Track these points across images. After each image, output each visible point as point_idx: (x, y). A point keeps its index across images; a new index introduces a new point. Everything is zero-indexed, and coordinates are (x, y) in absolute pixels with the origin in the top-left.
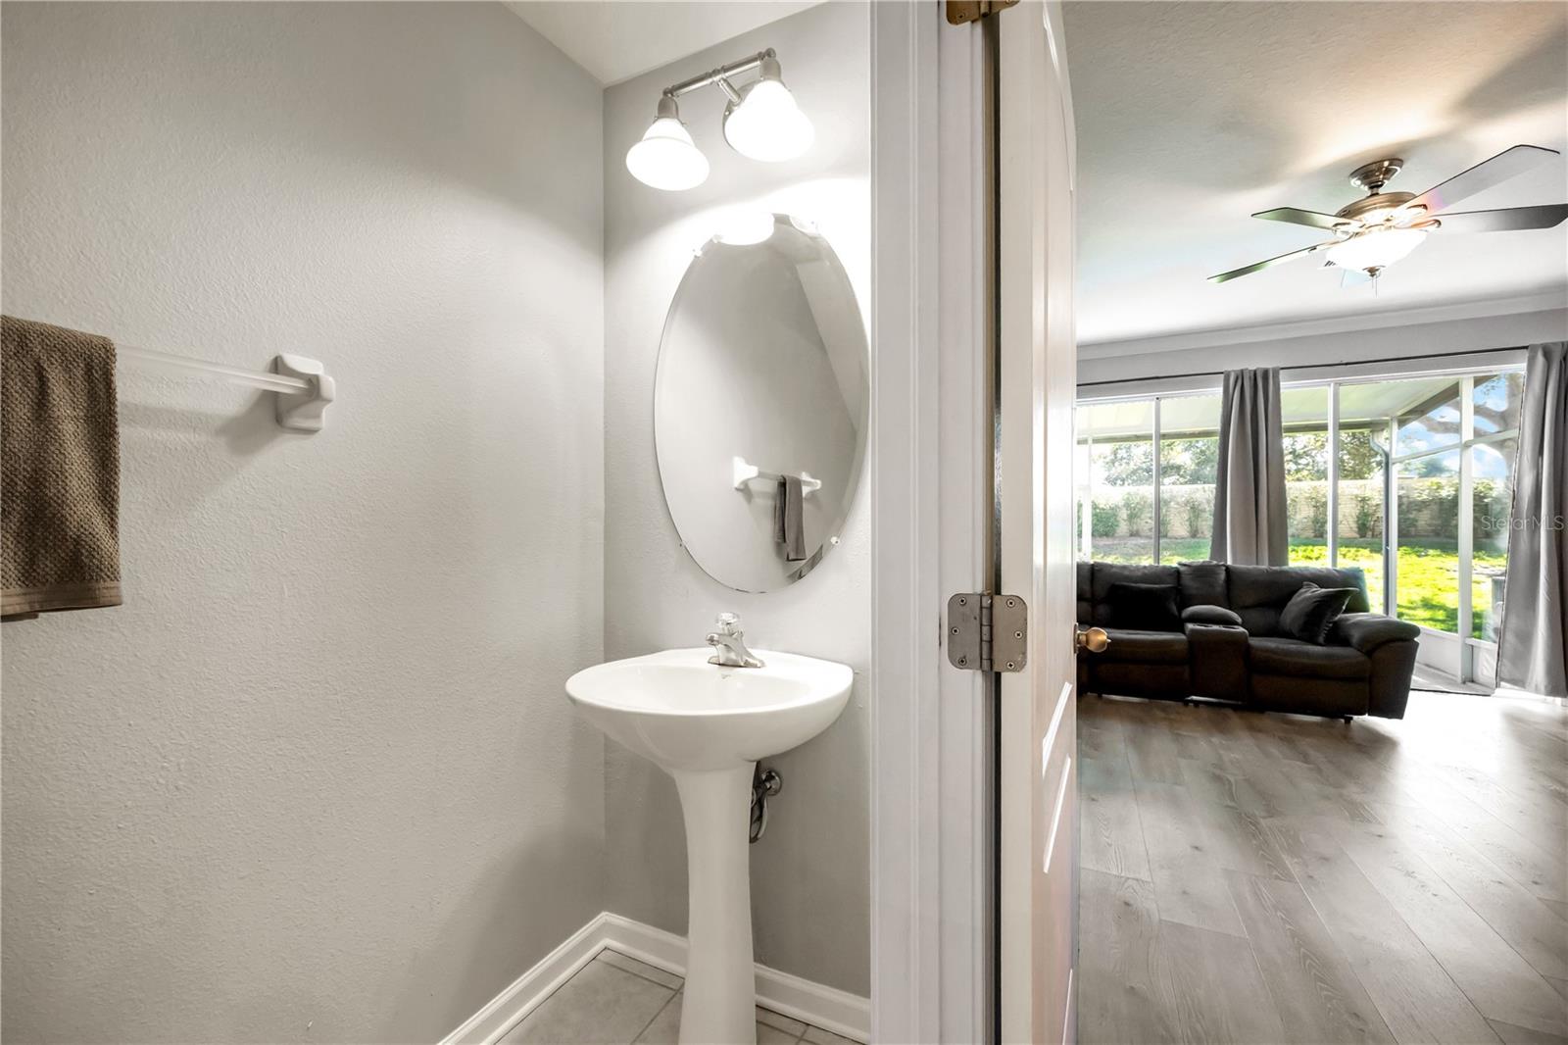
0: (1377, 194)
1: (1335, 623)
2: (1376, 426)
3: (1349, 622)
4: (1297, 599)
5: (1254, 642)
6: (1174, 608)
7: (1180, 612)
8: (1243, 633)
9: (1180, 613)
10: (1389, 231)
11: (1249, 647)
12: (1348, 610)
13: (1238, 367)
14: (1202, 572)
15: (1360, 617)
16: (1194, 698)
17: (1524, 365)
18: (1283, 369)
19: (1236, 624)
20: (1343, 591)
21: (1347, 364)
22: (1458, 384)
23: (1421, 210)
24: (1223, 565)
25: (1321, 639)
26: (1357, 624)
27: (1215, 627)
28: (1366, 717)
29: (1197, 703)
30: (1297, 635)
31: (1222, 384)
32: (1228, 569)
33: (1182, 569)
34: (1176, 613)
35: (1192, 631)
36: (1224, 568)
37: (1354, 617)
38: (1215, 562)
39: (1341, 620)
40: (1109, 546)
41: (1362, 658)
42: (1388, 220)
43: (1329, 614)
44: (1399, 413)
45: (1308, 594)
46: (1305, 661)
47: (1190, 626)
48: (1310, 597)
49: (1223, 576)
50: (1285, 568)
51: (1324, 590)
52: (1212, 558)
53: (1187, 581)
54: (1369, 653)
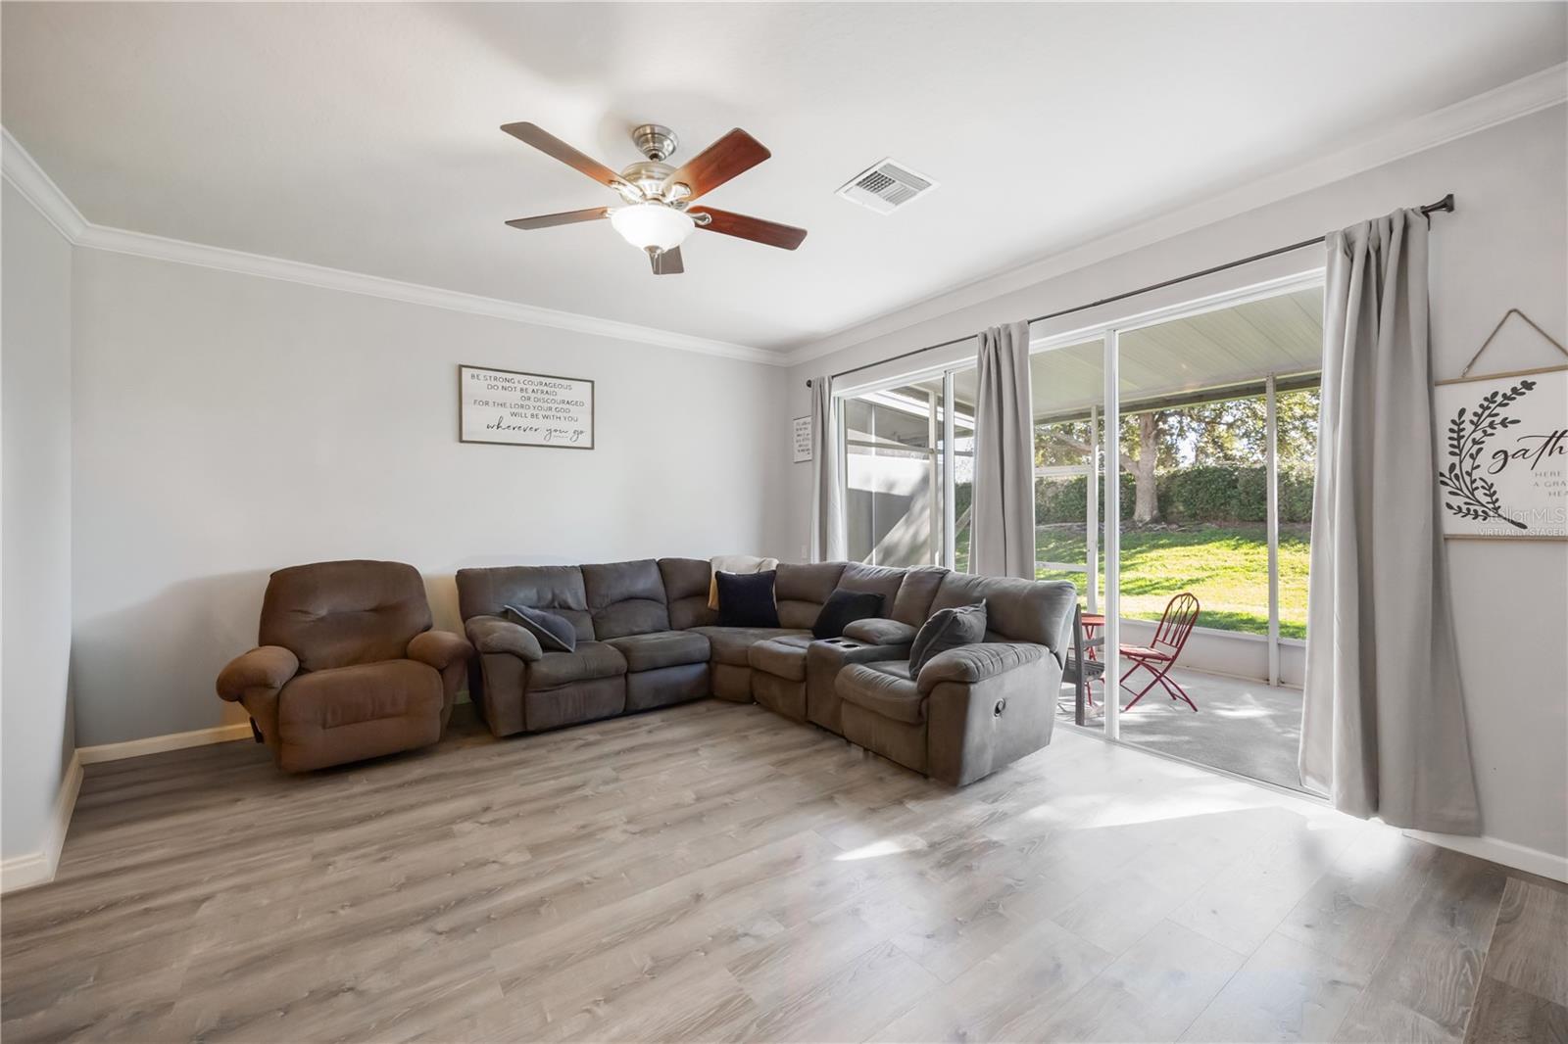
11: (839, 670)
18: (1031, 321)
32: (943, 575)
33: (907, 574)
36: (939, 576)
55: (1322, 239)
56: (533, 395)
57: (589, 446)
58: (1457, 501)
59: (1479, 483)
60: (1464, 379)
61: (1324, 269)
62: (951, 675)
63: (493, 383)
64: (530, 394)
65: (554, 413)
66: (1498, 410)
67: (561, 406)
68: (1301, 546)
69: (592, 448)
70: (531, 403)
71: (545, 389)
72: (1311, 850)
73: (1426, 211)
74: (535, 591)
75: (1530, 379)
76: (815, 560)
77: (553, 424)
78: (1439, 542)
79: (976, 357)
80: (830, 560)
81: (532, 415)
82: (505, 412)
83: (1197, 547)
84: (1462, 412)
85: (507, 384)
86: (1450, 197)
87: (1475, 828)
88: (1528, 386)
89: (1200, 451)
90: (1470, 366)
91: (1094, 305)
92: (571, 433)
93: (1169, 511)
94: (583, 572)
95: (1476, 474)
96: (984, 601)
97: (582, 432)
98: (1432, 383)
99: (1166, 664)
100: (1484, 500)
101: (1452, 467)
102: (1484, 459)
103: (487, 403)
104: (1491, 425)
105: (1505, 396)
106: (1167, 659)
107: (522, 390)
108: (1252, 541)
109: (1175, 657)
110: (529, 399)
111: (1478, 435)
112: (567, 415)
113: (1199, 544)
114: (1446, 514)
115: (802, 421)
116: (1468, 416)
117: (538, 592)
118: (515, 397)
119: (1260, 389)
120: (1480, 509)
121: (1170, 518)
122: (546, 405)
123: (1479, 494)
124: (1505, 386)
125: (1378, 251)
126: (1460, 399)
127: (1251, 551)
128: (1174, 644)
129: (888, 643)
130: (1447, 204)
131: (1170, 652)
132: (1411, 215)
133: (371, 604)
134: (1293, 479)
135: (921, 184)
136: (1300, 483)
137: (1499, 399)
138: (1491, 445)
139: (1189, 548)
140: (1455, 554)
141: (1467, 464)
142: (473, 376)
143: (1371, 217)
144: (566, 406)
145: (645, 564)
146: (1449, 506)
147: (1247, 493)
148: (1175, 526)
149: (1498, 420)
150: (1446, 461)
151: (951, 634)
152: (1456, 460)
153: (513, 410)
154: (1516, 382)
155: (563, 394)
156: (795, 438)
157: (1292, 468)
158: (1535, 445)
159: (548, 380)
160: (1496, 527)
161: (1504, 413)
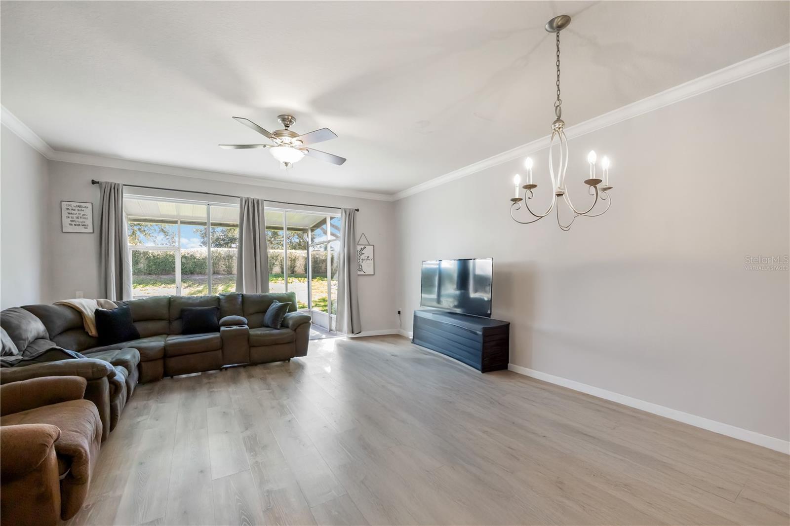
0: (287, 130)
1: (284, 318)
2: (304, 231)
3: (289, 317)
4: (271, 308)
5: (253, 332)
6: (216, 319)
7: (219, 321)
8: (247, 328)
9: (219, 323)
10: (291, 148)
11: (249, 335)
12: (289, 311)
13: (247, 196)
14: (231, 298)
15: (293, 314)
16: (225, 366)
17: (340, 215)
18: (265, 200)
19: (245, 324)
20: (288, 303)
21: (289, 203)
22: (326, 218)
23: (301, 143)
24: (241, 294)
25: (279, 327)
26: (292, 318)
27: (235, 327)
28: (295, 358)
29: (226, 369)
30: (270, 326)
31: (239, 202)
32: (243, 295)
33: (221, 297)
34: (217, 322)
35: (223, 331)
36: (241, 295)
37: (290, 315)
38: (237, 293)
39: (286, 317)
40: (202, 279)
41: (293, 333)
42: (291, 143)
43: (281, 314)
44: (311, 226)
45: (274, 306)
46: (272, 338)
47: (222, 328)
48: (275, 308)
49: (240, 299)
50: (267, 294)
51: (281, 304)
52: (236, 290)
53: (223, 303)
54: (295, 330)
55: (340, 208)
58: (358, 268)
59: (360, 265)
60: (359, 244)
73: (355, 210)
86: (358, 209)
90: (360, 242)
91: (285, 203)
95: (360, 263)
98: (356, 244)
100: (361, 268)
102: (361, 260)
104: (361, 254)
105: (363, 249)
111: (360, 256)
114: (358, 270)
115: (74, 204)
116: (359, 252)
120: (360, 270)
124: (363, 247)
125: (350, 215)
126: (359, 248)
132: (353, 210)
138: (362, 258)
140: (359, 278)
141: (359, 261)
154: (364, 246)
156: (66, 215)
158: (366, 258)
160: (362, 273)
161: (363, 252)
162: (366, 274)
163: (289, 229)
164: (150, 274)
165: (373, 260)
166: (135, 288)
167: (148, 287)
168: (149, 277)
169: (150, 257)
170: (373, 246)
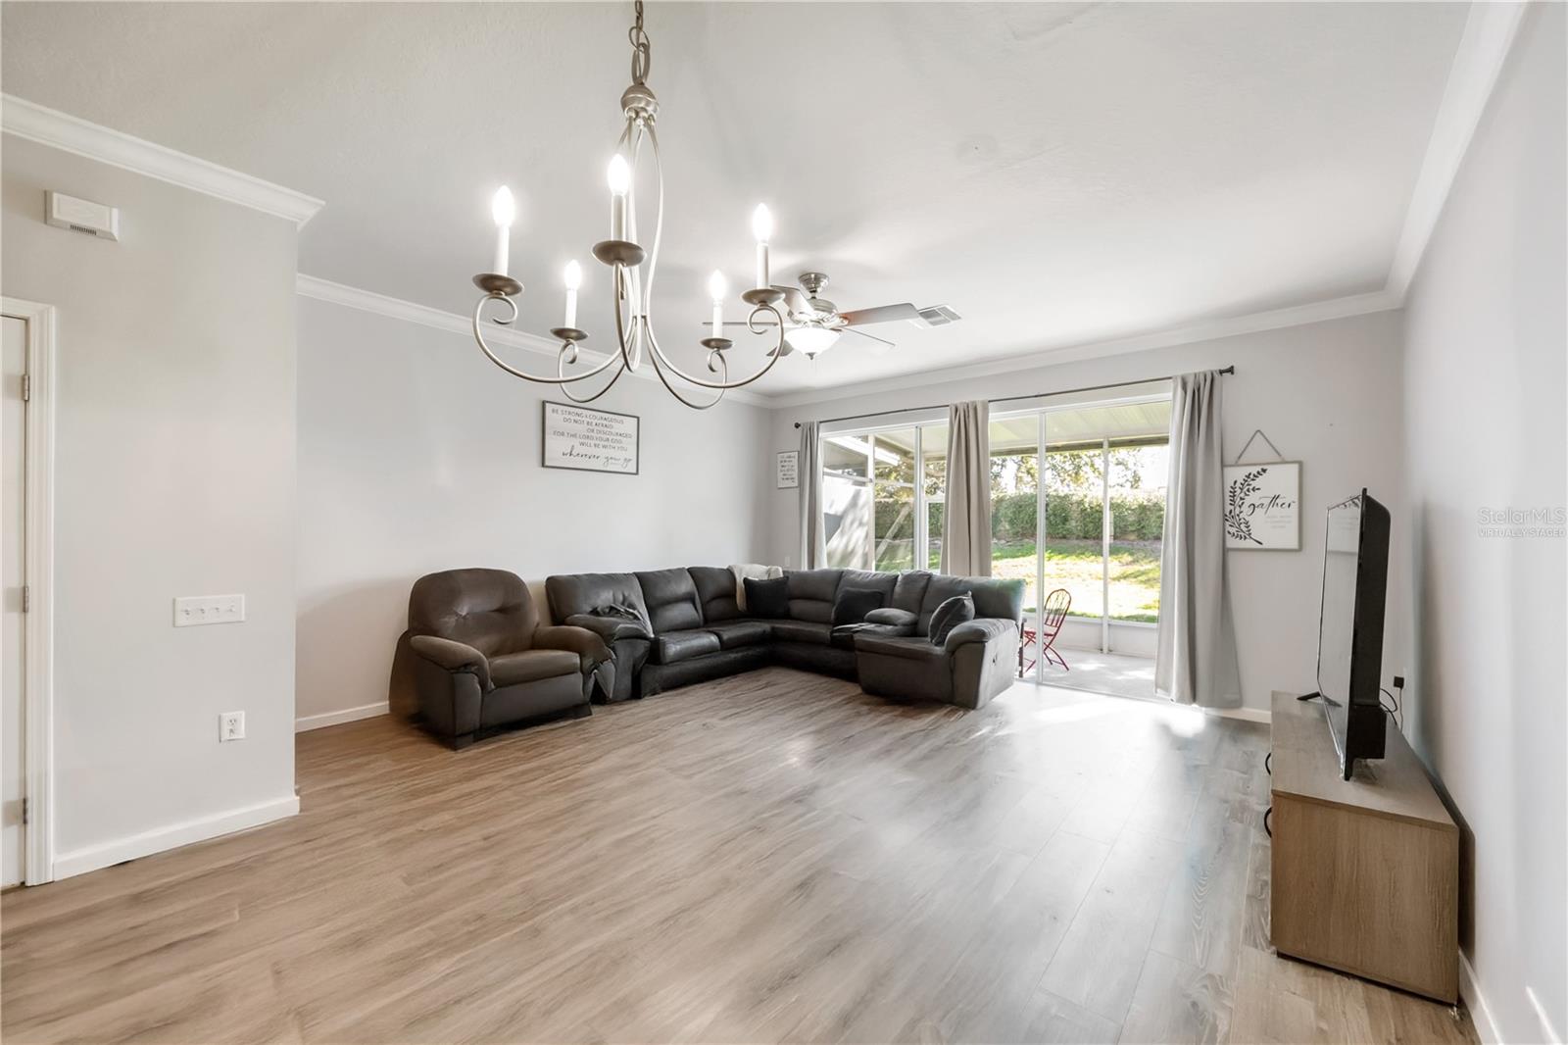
13: (962, 400)
14: (908, 580)
18: (990, 401)
31: (950, 414)
32: (930, 577)
36: (927, 577)
49: (922, 583)
55: (1170, 378)
56: (596, 428)
57: (635, 471)
58: (1233, 530)
59: (1242, 521)
60: (1236, 465)
61: (1171, 394)
62: (972, 638)
63: (567, 417)
64: (594, 427)
65: (610, 443)
66: (1251, 482)
67: (615, 438)
68: (1093, 557)
69: (637, 473)
70: (594, 435)
71: (605, 422)
72: (1165, 729)
73: (1221, 372)
74: (611, 594)
75: (1265, 467)
76: (805, 568)
77: (610, 453)
78: (1225, 551)
79: (948, 419)
80: (817, 569)
81: (595, 445)
82: (576, 442)
83: (1021, 559)
84: (1235, 482)
85: (577, 418)
86: (1232, 367)
87: (1237, 704)
88: (1264, 471)
89: (1019, 480)
90: (1239, 457)
91: (1036, 396)
92: (622, 461)
93: (998, 529)
94: (638, 578)
95: (1241, 516)
96: (970, 593)
97: (630, 460)
98: (1223, 465)
99: (1050, 638)
100: (1245, 529)
101: (1231, 512)
102: (1245, 508)
103: (563, 434)
104: (1248, 490)
105: (1254, 476)
106: (1051, 635)
107: (588, 423)
108: (1060, 554)
109: (1056, 634)
110: (593, 431)
111: (1242, 495)
112: (620, 445)
113: (1024, 556)
114: (1228, 536)
115: (786, 455)
116: (1238, 485)
117: (614, 595)
118: (581, 429)
119: (1099, 445)
120: (1243, 534)
121: (999, 534)
122: (605, 437)
123: (1242, 526)
124: (1254, 470)
125: (1199, 390)
126: (1236, 475)
127: (1061, 562)
128: (1054, 624)
129: (904, 625)
130: (1231, 370)
131: (1052, 630)
132: (1215, 374)
133: (496, 605)
134: (1087, 505)
135: (954, 317)
136: (1091, 508)
137: (1252, 476)
138: (1248, 501)
139: (1016, 559)
140: (1232, 558)
141: (1237, 511)
142: (553, 411)
143: (1197, 371)
144: (619, 438)
145: (681, 570)
146: (1229, 533)
147: (1055, 515)
148: (1003, 542)
149: (1251, 487)
150: (1229, 508)
151: (955, 613)
152: (1232, 507)
153: (583, 441)
154: (1259, 468)
155: (617, 428)
156: (780, 468)
157: (1086, 496)
158: (1266, 502)
159: (607, 415)
160: (1249, 544)
161: (1254, 484)
162: (1264, 546)
163: (1049, 449)
164: (1085, 538)
165: (1295, 507)
166: (1049, 560)
167: (1068, 560)
168: (1082, 543)
169: (1086, 510)
170: (1301, 464)
